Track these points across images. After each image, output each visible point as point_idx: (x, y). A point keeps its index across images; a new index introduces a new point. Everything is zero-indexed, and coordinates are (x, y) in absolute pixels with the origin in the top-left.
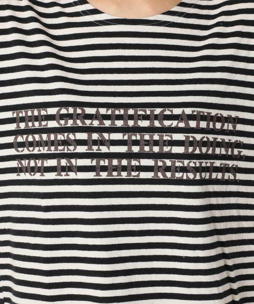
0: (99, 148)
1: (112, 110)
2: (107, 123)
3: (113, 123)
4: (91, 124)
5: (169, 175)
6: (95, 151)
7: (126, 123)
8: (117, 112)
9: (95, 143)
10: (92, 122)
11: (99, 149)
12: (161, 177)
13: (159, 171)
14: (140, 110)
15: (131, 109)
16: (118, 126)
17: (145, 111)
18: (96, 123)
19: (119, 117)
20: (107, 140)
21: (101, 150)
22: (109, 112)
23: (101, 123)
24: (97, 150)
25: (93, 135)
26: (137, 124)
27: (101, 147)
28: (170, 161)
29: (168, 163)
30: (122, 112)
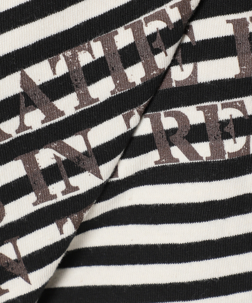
0: (68, 184)
1: (67, 59)
2: (68, 105)
3: (84, 97)
4: (22, 127)
6: (61, 198)
7: (121, 80)
8: (85, 59)
9: (52, 174)
10: (22, 120)
11: (69, 188)
13: (172, 145)
14: (147, 20)
15: (121, 30)
16: (102, 100)
17: (164, 17)
18: (35, 120)
19: (96, 71)
20: (86, 154)
21: (77, 188)
22: (62, 68)
23: (52, 112)
24: (64, 193)
25: (37, 156)
26: (156, 68)
27: (74, 181)
28: (199, 109)
29: (194, 115)
30: (98, 49)
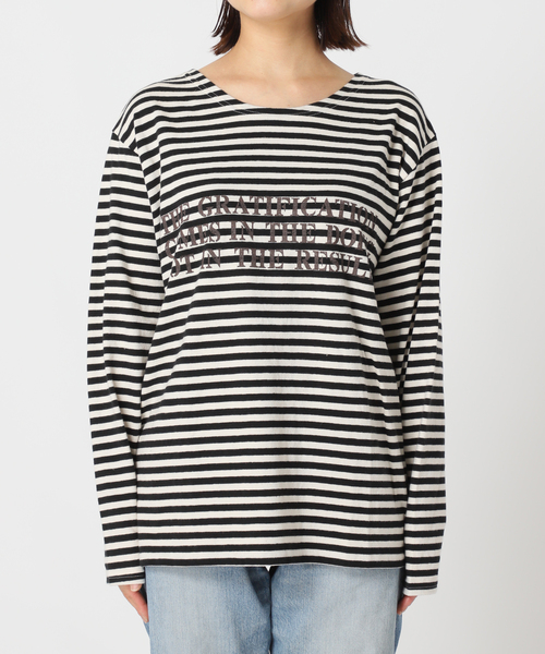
1: (255, 199)
2: (251, 212)
3: (257, 212)
4: (235, 212)
5: (312, 266)
6: (239, 241)
7: (269, 212)
8: (260, 201)
9: (239, 231)
10: (236, 210)
11: (242, 238)
12: (305, 269)
13: (302, 263)
14: (283, 199)
15: (274, 198)
16: (261, 215)
17: (288, 200)
18: (240, 211)
19: (263, 206)
20: (251, 229)
21: (245, 240)
22: (253, 200)
23: (245, 211)
24: (240, 239)
25: (236, 223)
26: (280, 213)
27: (245, 236)
29: (312, 253)
30: (265, 200)
